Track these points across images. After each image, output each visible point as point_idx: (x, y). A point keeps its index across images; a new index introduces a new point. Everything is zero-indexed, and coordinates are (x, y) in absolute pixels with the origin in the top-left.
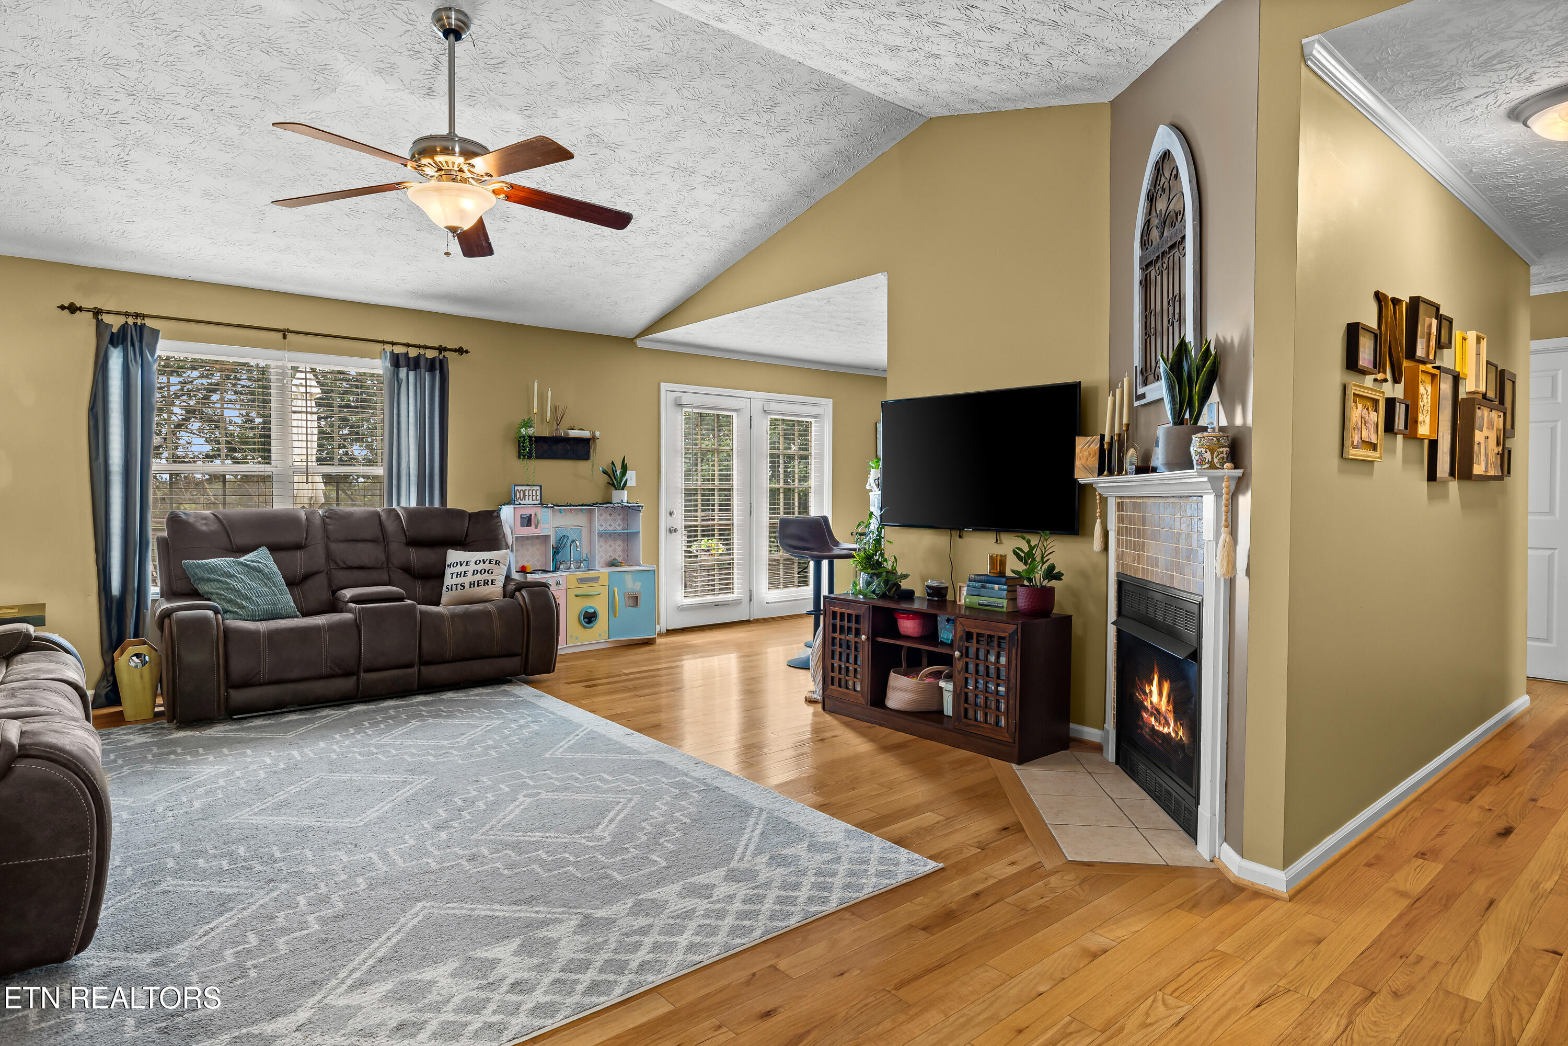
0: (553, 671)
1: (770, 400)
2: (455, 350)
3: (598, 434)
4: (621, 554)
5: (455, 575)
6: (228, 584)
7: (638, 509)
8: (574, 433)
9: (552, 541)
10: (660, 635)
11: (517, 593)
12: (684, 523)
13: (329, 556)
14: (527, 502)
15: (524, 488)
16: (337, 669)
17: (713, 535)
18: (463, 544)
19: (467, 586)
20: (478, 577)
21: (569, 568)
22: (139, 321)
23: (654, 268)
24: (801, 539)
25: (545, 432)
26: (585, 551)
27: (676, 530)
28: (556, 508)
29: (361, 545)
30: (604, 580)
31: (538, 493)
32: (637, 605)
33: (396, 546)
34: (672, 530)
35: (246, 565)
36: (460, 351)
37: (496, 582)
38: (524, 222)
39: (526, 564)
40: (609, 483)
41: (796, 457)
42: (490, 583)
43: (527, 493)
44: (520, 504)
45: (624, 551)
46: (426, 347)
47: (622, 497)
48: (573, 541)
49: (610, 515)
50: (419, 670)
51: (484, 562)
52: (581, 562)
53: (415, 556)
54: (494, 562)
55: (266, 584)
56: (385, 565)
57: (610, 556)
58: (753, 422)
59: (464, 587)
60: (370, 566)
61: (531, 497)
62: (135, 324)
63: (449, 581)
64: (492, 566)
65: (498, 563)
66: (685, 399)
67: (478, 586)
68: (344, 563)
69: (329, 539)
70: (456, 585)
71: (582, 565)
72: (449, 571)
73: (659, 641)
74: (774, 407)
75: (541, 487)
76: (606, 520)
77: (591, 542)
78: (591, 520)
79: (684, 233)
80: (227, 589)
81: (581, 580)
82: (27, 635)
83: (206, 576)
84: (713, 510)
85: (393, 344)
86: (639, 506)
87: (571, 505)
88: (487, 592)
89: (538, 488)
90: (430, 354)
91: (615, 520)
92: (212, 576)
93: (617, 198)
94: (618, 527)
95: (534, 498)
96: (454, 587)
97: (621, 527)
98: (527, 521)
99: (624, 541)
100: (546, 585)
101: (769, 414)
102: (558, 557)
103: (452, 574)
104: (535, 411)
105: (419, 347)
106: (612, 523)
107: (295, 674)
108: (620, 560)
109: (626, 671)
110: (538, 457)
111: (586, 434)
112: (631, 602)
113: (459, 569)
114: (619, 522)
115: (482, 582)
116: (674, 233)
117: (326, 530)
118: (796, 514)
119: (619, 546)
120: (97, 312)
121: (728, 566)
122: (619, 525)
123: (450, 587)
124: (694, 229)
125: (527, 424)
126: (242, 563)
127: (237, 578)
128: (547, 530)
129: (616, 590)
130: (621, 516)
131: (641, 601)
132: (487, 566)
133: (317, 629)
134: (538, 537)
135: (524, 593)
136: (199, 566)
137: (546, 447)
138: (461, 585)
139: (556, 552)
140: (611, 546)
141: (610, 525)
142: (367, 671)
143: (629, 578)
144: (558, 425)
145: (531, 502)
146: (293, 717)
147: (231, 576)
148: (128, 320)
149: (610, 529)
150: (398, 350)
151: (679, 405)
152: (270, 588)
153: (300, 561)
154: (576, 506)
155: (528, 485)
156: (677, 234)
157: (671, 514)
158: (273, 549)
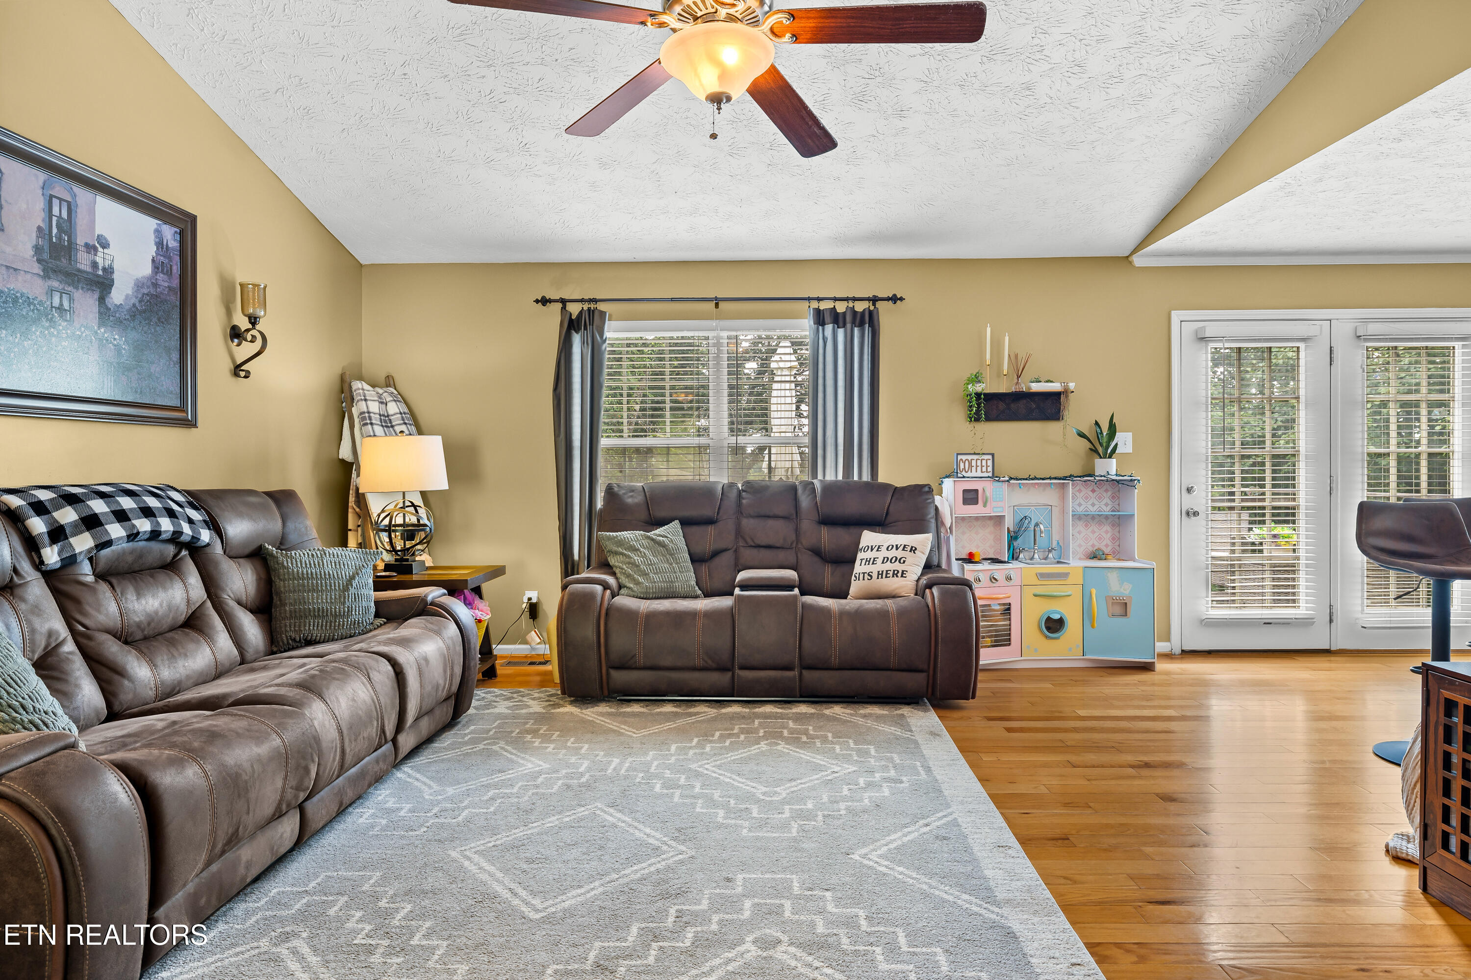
0: (973, 697)
1: (1366, 321)
2: (888, 299)
3: (1072, 386)
4: (1109, 543)
5: (864, 561)
6: (629, 557)
7: (1131, 483)
8: (1036, 387)
9: (1009, 523)
10: (1168, 656)
11: (927, 591)
12: (1210, 504)
13: (739, 533)
14: (974, 474)
15: (970, 457)
16: (710, 662)
17: (1264, 522)
18: (880, 524)
19: (875, 575)
20: (888, 566)
21: (1032, 558)
22: (592, 306)
23: (1132, 140)
24: (1409, 538)
25: (1003, 388)
26: (1056, 537)
27: (1196, 514)
28: (1012, 481)
29: (771, 523)
30: (1077, 578)
31: (990, 463)
32: (1125, 614)
33: (807, 525)
34: (1192, 514)
35: (653, 540)
36: (894, 299)
37: (907, 574)
38: (926, 113)
39: (974, 551)
40: (1091, 449)
41: (1423, 405)
42: (899, 575)
43: (974, 463)
44: (964, 477)
45: (1113, 539)
46: (855, 299)
47: (1109, 467)
48: (1037, 525)
49: (1093, 491)
50: (801, 674)
51: (897, 549)
52: (1050, 551)
53: (828, 537)
54: (909, 549)
55: (668, 560)
56: (794, 545)
57: (1093, 546)
58: (1334, 356)
59: (871, 576)
60: (778, 545)
61: (979, 468)
62: (589, 309)
63: (858, 568)
64: (907, 554)
65: (913, 550)
66: (1211, 330)
67: (886, 577)
68: (753, 541)
69: (742, 513)
70: (864, 573)
71: (1050, 555)
72: (860, 555)
73: (1160, 666)
74: (1374, 329)
75: (993, 455)
76: (1087, 498)
77: (1063, 526)
78: (1063, 498)
79: (1166, 69)
80: (629, 563)
81: (1042, 576)
82: (423, 600)
83: (615, 548)
84: (1263, 486)
85: (819, 299)
86: (1131, 480)
87: (1036, 478)
88: (895, 586)
89: (990, 457)
90: (860, 307)
91: (1100, 498)
92: (620, 550)
93: (1042, 36)
94: (1104, 508)
95: (984, 469)
96: (861, 576)
97: (1109, 508)
98: (970, 497)
99: (1113, 525)
100: (967, 584)
101: (1366, 340)
102: (1016, 543)
103: (862, 560)
104: (988, 362)
105: (846, 299)
106: (1096, 502)
107: (668, 661)
108: (1107, 551)
109: (1082, 713)
110: (988, 419)
111: (1055, 387)
112: (1118, 610)
113: (869, 555)
114: (1107, 500)
115: (891, 573)
116: (1150, 73)
117: (739, 504)
118: (1424, 491)
119: (1107, 532)
120: (564, 302)
121: (1291, 569)
122: (1107, 505)
123: (857, 576)
124: (1183, 56)
125: (977, 379)
126: (648, 538)
127: (641, 552)
128: (999, 509)
129: (1094, 591)
130: (1109, 493)
131: (1131, 609)
132: (899, 554)
133: (693, 615)
134: (991, 518)
135: (935, 590)
136: (610, 538)
137: (1002, 406)
138: (869, 575)
139: (1013, 537)
140: (1093, 532)
141: (1093, 505)
142: (743, 668)
143: (1113, 577)
144: (1018, 377)
145: (979, 474)
146: (669, 708)
147: (634, 549)
148: (584, 306)
149: (1093, 510)
150: (825, 305)
151: (1203, 339)
152: (671, 564)
153: (709, 539)
154: (1043, 479)
155: (975, 454)
156: (1155, 74)
157: (1189, 490)
158: (685, 523)
